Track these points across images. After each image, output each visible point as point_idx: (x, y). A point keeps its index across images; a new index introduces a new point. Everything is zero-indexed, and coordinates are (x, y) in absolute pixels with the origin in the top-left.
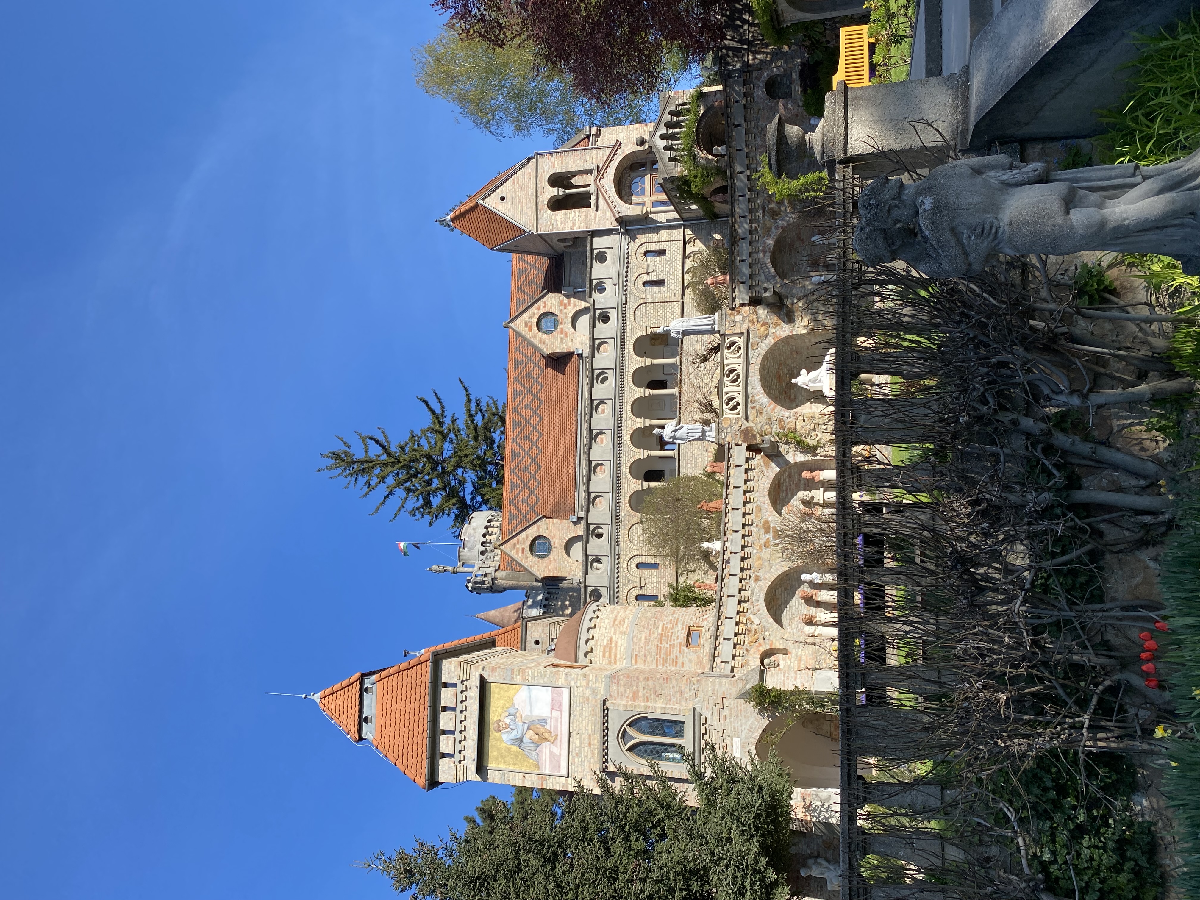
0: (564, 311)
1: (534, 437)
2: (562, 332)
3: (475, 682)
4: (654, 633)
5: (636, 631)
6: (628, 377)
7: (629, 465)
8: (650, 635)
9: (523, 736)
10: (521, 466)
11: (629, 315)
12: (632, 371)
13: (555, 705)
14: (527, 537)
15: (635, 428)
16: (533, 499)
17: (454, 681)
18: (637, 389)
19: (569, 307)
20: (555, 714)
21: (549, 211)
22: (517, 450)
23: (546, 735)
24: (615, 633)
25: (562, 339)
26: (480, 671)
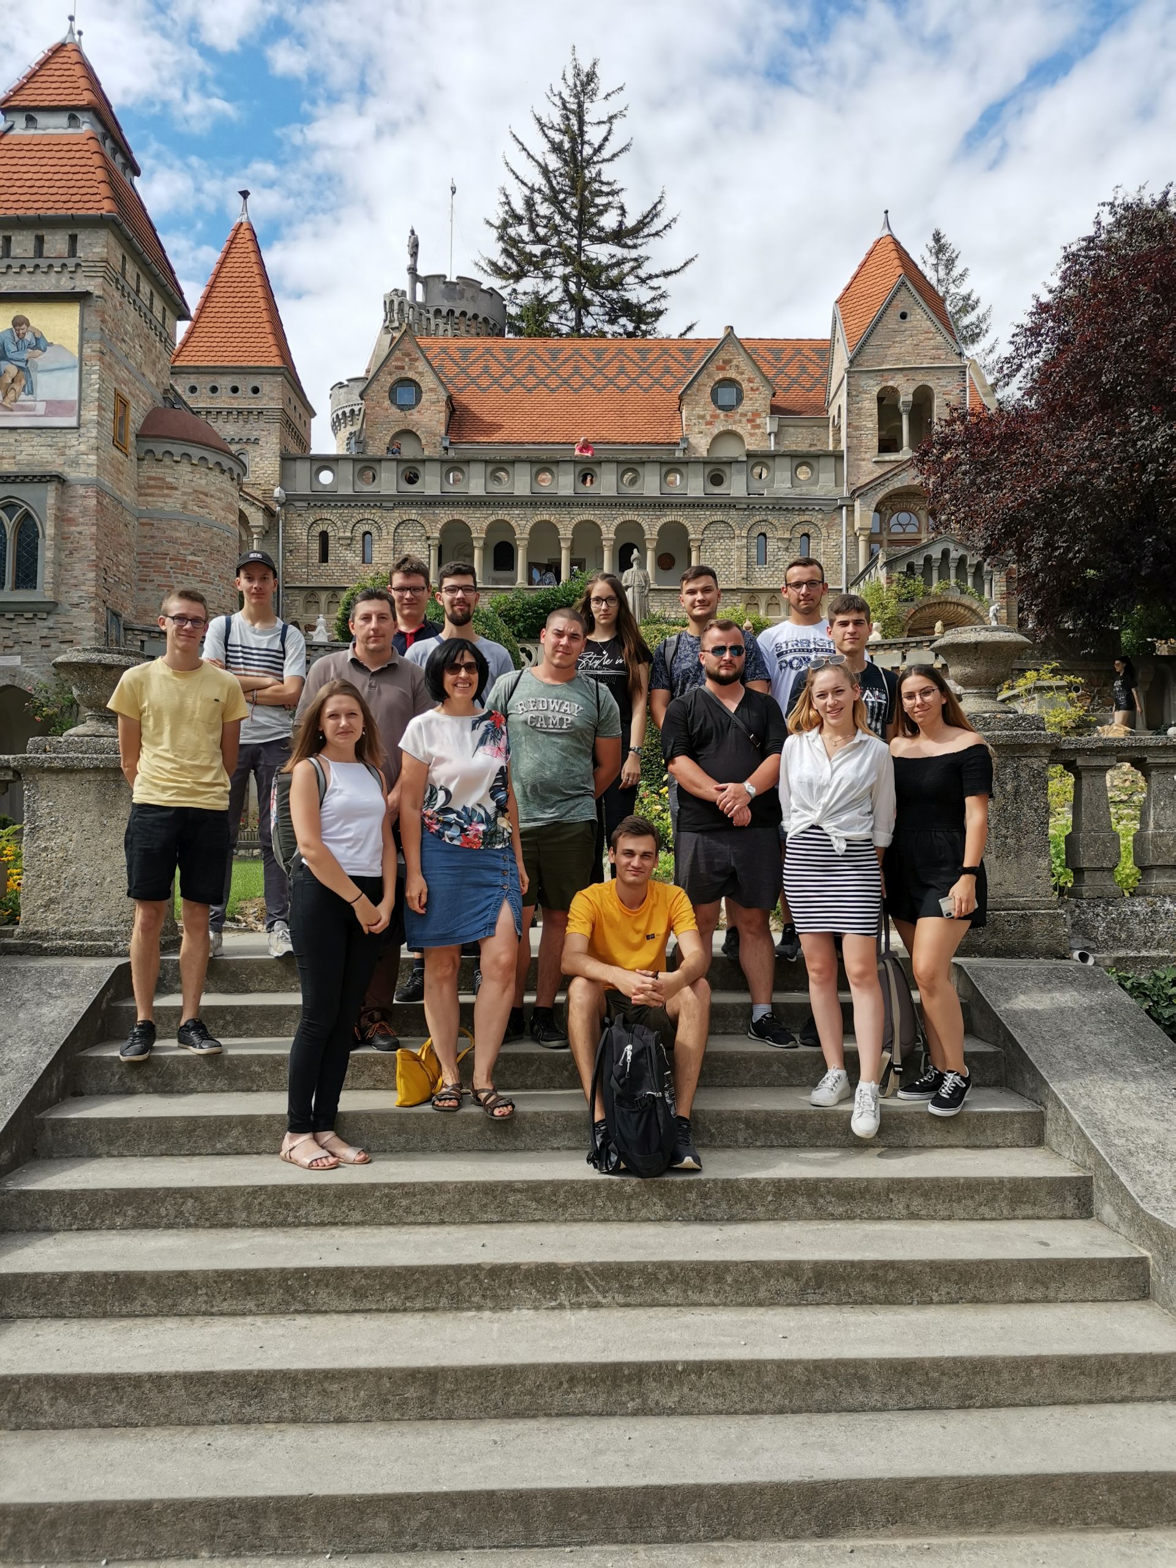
0: (744, 420)
1: (576, 381)
2: (715, 416)
3: (82, 284)
4: (186, 549)
5: (188, 524)
6: (630, 515)
7: (507, 518)
8: (183, 544)
9: (9, 360)
10: (537, 364)
11: (718, 516)
12: (639, 520)
13: (55, 407)
14: (421, 374)
15: (559, 526)
16: (485, 382)
17: (80, 254)
18: (613, 529)
19: (749, 426)
20: (41, 408)
21: (877, 389)
22: (562, 356)
23: (11, 395)
24: (184, 494)
25: (703, 417)
26: (97, 292)
